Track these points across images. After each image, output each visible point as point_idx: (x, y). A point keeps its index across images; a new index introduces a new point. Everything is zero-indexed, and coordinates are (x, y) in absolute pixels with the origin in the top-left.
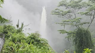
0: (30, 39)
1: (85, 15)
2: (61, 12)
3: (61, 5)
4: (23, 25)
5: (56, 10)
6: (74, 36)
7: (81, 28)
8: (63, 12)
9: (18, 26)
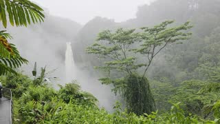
0: (64, 94)
1: (139, 53)
2: (103, 50)
3: (102, 38)
4: (44, 71)
5: (95, 45)
6: (125, 87)
7: (133, 73)
8: (105, 48)
9: (34, 73)
